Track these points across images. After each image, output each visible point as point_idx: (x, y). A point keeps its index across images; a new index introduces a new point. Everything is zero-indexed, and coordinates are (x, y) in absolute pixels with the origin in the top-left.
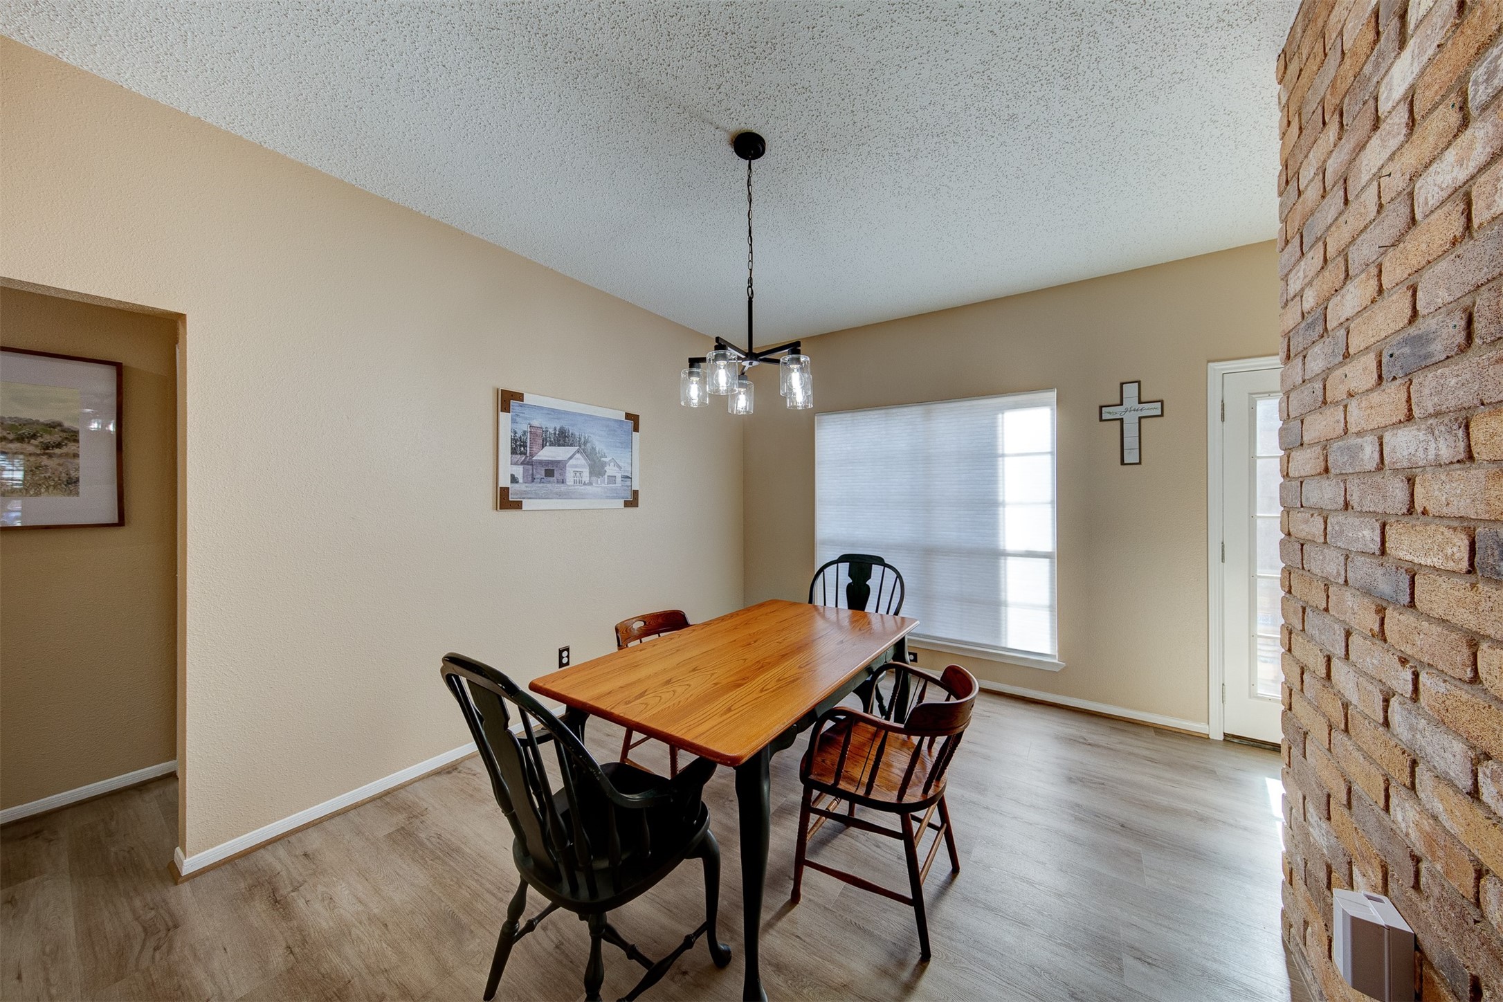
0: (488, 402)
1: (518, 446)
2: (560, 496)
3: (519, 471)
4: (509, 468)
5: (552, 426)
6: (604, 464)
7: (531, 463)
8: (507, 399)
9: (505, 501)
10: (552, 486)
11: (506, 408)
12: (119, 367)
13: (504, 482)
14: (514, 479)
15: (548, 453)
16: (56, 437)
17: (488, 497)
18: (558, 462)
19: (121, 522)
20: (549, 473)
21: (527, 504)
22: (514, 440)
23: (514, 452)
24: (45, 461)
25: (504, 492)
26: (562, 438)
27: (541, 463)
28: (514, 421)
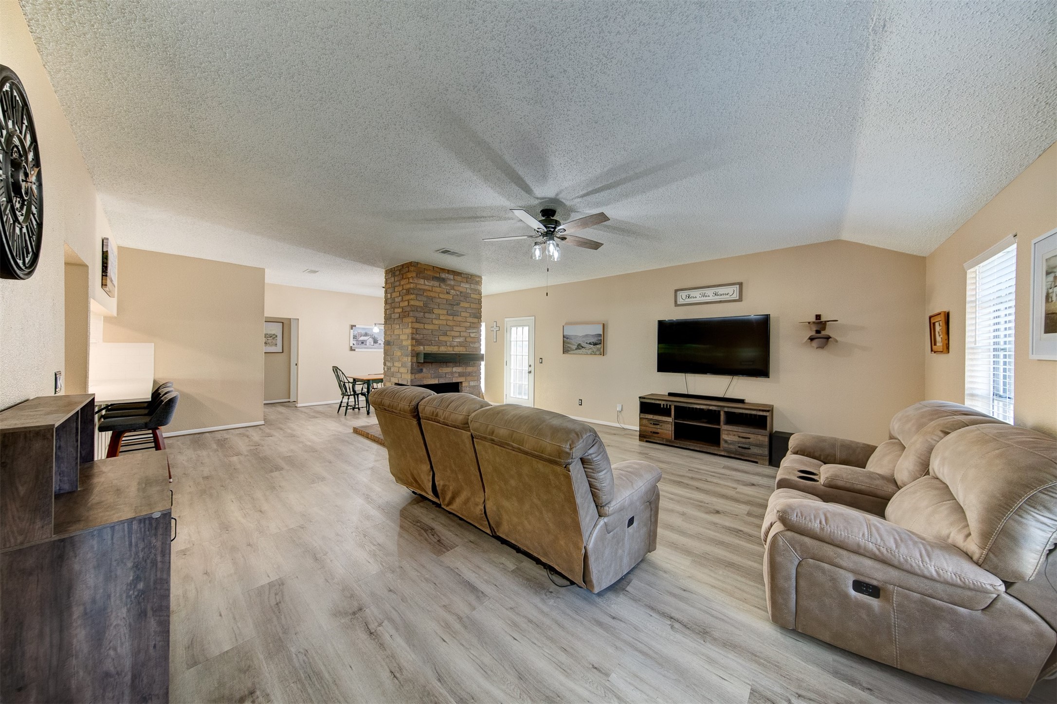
0: (348, 327)
1: (355, 337)
2: (365, 348)
3: (355, 343)
4: (352, 342)
5: (363, 332)
6: (378, 340)
7: (358, 341)
8: (352, 327)
9: (352, 349)
10: (363, 346)
11: (352, 329)
12: (283, 323)
13: (351, 345)
14: (354, 344)
15: (362, 338)
16: (274, 337)
17: (348, 348)
18: (364, 340)
19: (283, 352)
20: (362, 343)
21: (356, 350)
22: (354, 336)
23: (354, 338)
24: (273, 341)
25: (351, 347)
26: (366, 335)
27: (360, 340)
28: (354, 331)
